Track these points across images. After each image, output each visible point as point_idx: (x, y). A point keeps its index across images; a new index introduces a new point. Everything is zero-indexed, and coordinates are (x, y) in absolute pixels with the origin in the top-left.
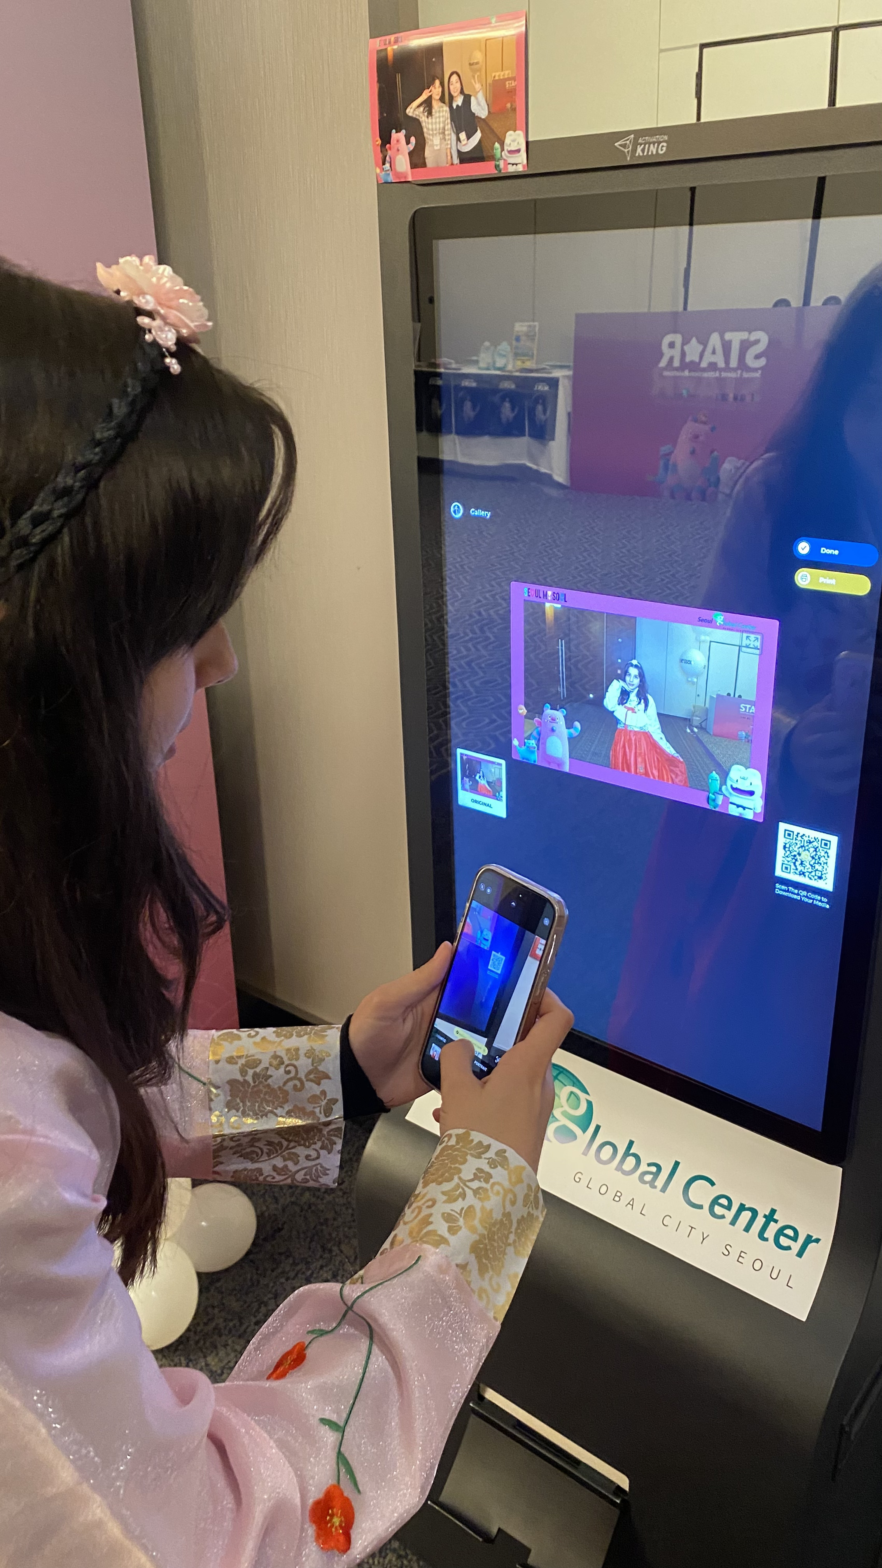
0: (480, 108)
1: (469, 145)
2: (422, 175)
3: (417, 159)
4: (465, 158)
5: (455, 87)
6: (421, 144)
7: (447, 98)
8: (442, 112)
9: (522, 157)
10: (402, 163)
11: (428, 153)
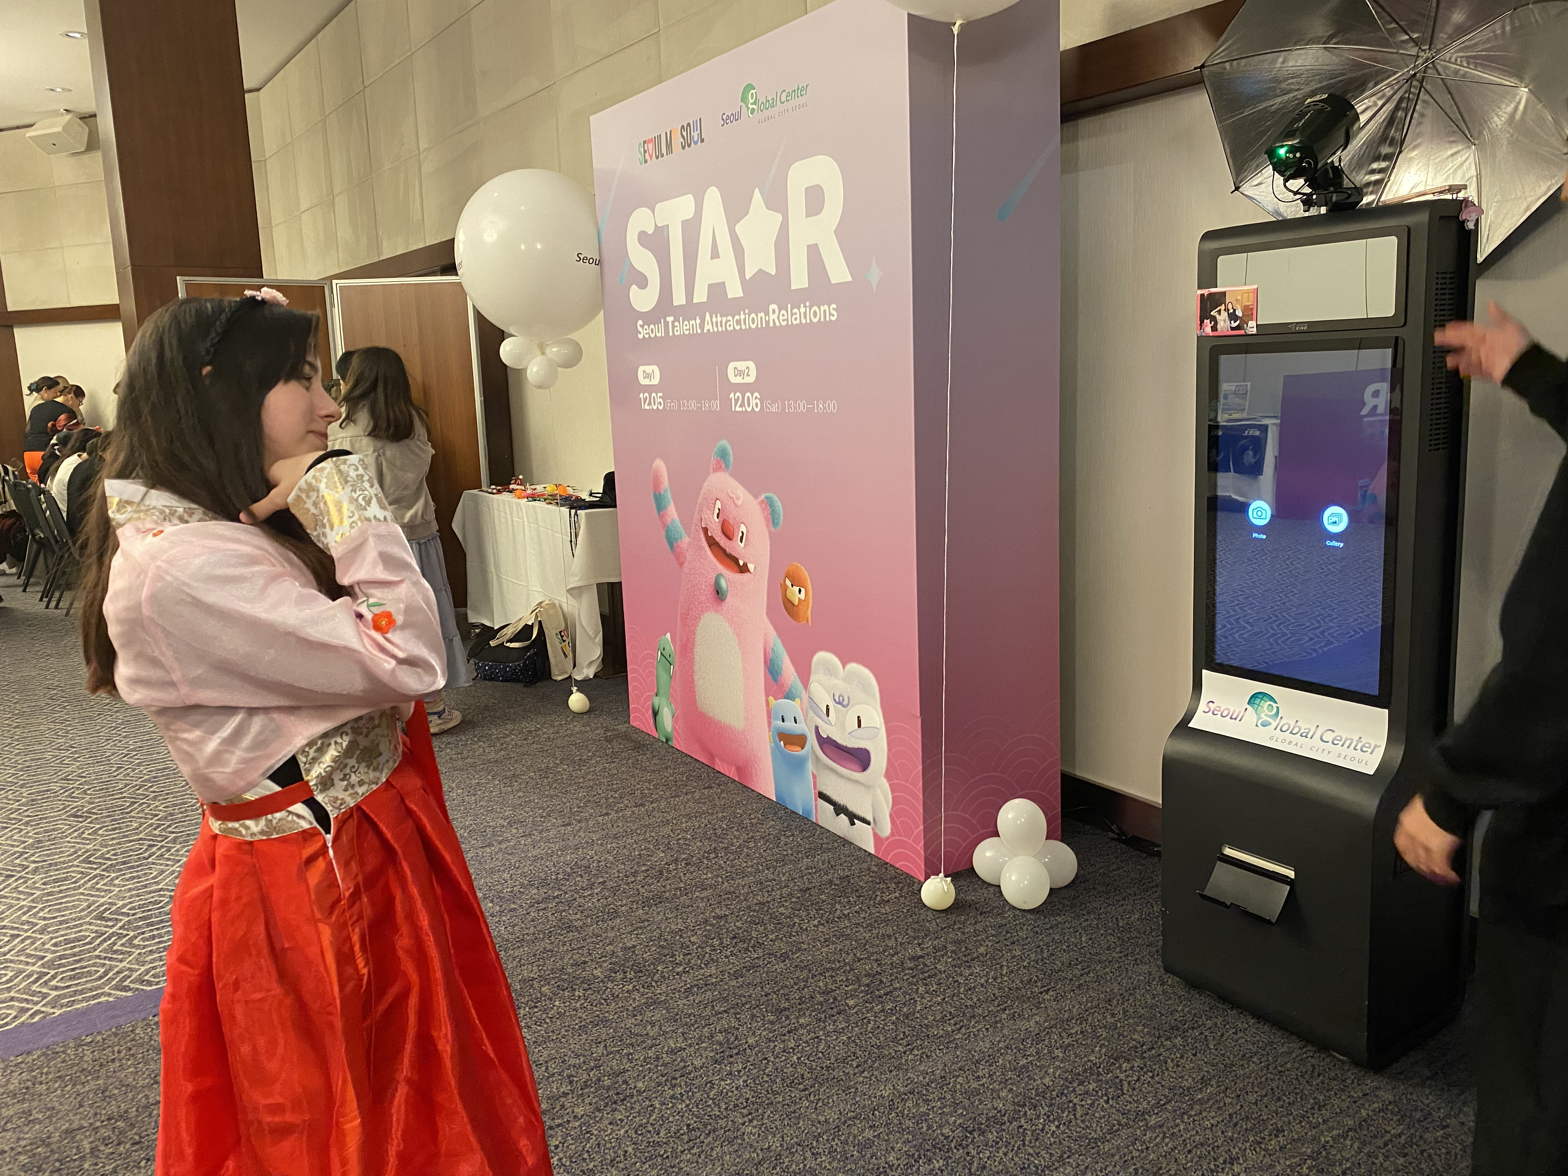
0: (1239, 313)
1: (1234, 325)
2: (1215, 334)
3: (1214, 328)
4: (1232, 329)
5: (1230, 306)
6: (1216, 323)
7: (1226, 310)
8: (1224, 315)
9: (1255, 329)
10: (1208, 330)
11: (1218, 327)
